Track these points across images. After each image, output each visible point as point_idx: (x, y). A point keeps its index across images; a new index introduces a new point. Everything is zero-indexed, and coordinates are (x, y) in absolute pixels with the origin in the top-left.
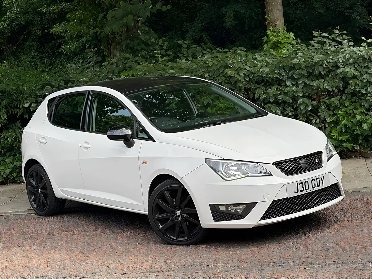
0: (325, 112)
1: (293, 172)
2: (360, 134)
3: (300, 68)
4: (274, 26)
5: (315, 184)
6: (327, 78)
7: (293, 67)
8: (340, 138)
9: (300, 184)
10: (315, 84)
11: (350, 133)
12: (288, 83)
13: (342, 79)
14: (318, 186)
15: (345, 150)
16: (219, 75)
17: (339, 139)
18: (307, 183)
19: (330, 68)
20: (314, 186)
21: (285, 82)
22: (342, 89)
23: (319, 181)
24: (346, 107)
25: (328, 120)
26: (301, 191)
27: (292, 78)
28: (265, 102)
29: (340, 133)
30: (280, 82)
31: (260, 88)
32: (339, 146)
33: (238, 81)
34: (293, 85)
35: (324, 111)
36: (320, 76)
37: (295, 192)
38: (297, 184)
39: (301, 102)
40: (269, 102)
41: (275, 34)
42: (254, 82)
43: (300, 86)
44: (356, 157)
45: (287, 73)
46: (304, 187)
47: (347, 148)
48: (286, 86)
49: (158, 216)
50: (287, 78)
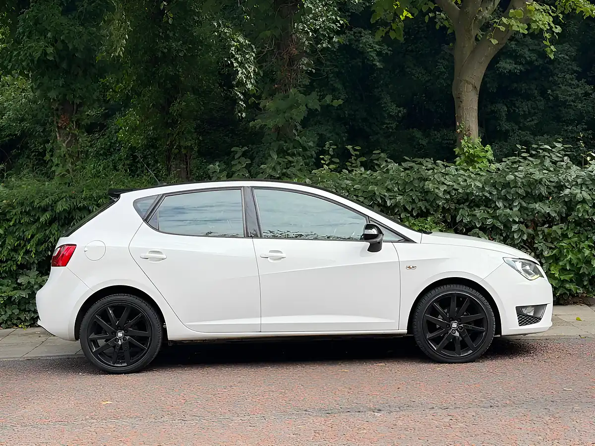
0: (542, 243)
2: (587, 273)
3: (515, 187)
4: (469, 136)
6: (547, 202)
7: (507, 185)
8: (562, 278)
10: (537, 206)
11: (574, 271)
12: (500, 204)
13: (566, 203)
15: (568, 293)
16: (412, 190)
17: (560, 279)
19: (552, 188)
21: (495, 202)
22: (564, 215)
24: (569, 238)
25: (546, 254)
27: (505, 199)
28: (467, 227)
29: (563, 270)
30: (487, 203)
31: (463, 208)
32: (560, 287)
33: (437, 197)
34: (505, 207)
35: (540, 243)
36: (541, 198)
39: (516, 229)
40: (475, 227)
41: (470, 145)
42: (456, 201)
43: (515, 209)
44: (575, 303)
45: (499, 192)
47: (570, 290)
48: (497, 208)
50: (498, 198)
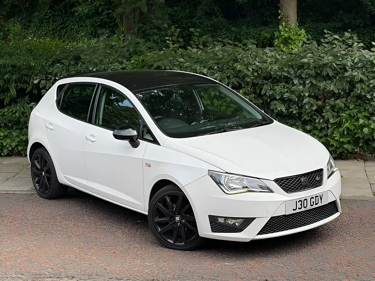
0: (329, 113)
1: (293, 189)
2: (361, 137)
3: (308, 68)
4: (287, 22)
5: (313, 202)
6: (335, 80)
7: (302, 66)
8: (341, 140)
9: (299, 202)
10: (322, 85)
11: (352, 135)
12: (296, 81)
13: (349, 82)
14: (316, 204)
15: (346, 152)
16: (228, 68)
17: (340, 140)
18: (305, 201)
19: (339, 70)
20: (312, 204)
21: (293, 80)
22: (348, 91)
23: (318, 199)
24: (351, 110)
25: (332, 121)
26: (299, 208)
27: (300, 77)
28: (271, 98)
29: (342, 135)
30: (287, 80)
31: (267, 84)
32: (340, 147)
33: (246, 76)
34: (300, 84)
35: (328, 112)
36: (328, 78)
37: (294, 210)
38: (296, 202)
39: (307, 101)
40: (275, 99)
41: (287, 29)
42: (262, 78)
43: (307, 86)
44: (355, 158)
45: (295, 72)
46: (303, 204)
47: (347, 150)
48: (293, 85)
49: (157, 219)
50: (295, 76)
